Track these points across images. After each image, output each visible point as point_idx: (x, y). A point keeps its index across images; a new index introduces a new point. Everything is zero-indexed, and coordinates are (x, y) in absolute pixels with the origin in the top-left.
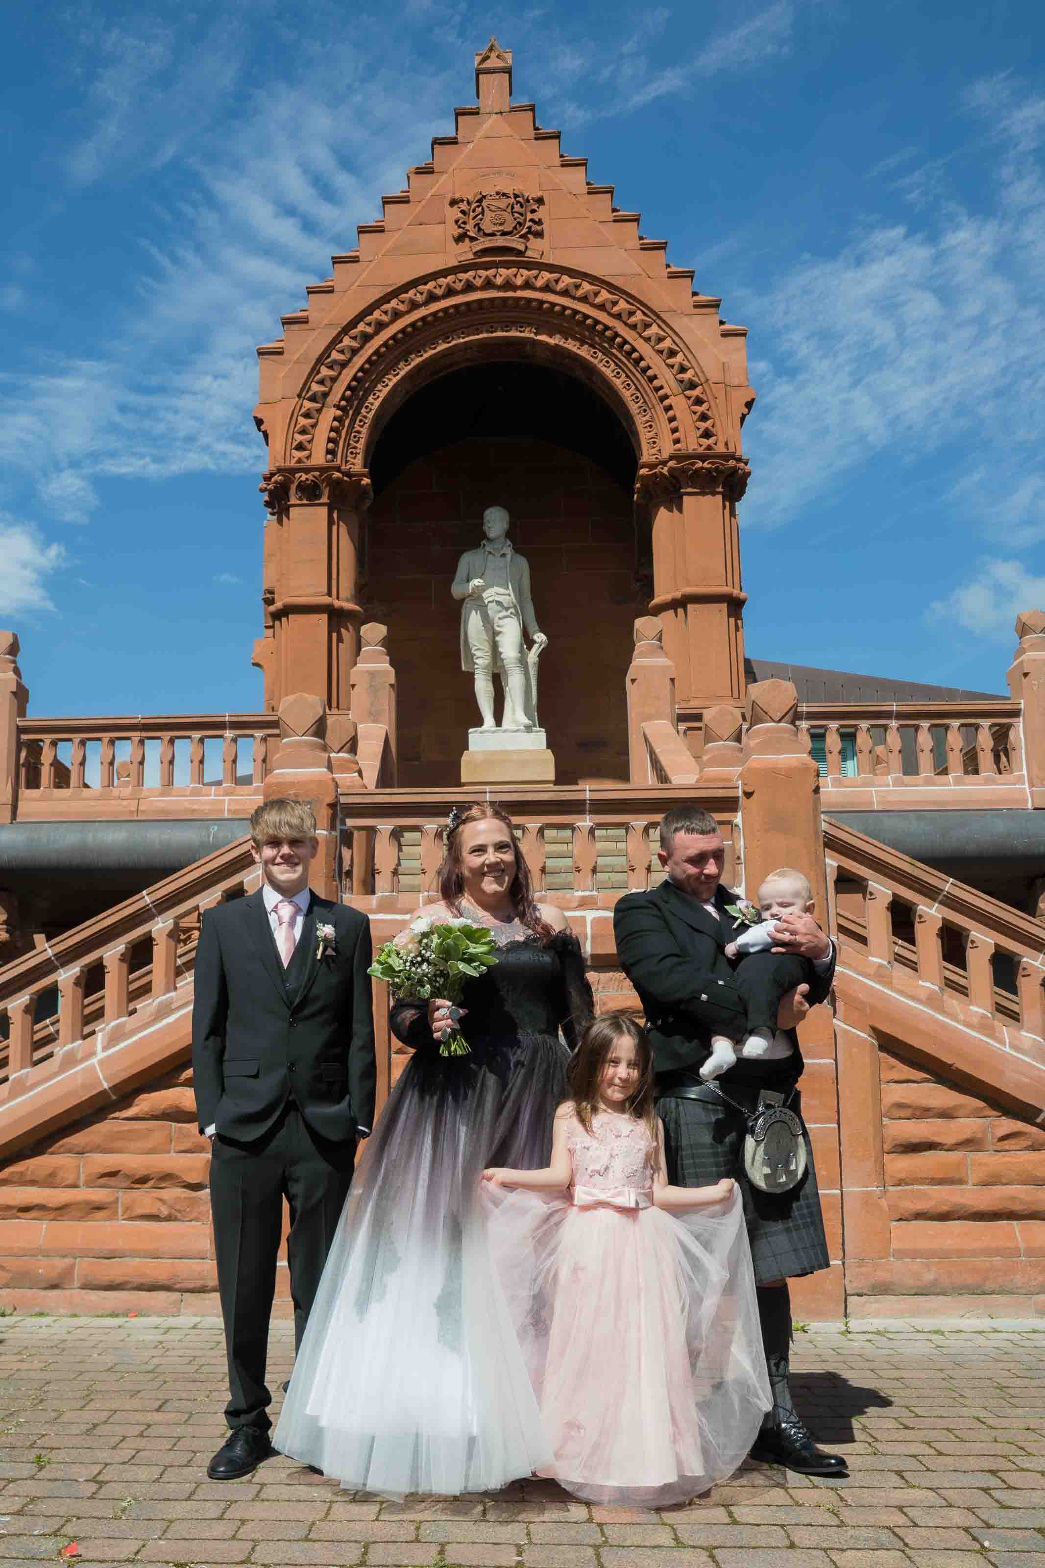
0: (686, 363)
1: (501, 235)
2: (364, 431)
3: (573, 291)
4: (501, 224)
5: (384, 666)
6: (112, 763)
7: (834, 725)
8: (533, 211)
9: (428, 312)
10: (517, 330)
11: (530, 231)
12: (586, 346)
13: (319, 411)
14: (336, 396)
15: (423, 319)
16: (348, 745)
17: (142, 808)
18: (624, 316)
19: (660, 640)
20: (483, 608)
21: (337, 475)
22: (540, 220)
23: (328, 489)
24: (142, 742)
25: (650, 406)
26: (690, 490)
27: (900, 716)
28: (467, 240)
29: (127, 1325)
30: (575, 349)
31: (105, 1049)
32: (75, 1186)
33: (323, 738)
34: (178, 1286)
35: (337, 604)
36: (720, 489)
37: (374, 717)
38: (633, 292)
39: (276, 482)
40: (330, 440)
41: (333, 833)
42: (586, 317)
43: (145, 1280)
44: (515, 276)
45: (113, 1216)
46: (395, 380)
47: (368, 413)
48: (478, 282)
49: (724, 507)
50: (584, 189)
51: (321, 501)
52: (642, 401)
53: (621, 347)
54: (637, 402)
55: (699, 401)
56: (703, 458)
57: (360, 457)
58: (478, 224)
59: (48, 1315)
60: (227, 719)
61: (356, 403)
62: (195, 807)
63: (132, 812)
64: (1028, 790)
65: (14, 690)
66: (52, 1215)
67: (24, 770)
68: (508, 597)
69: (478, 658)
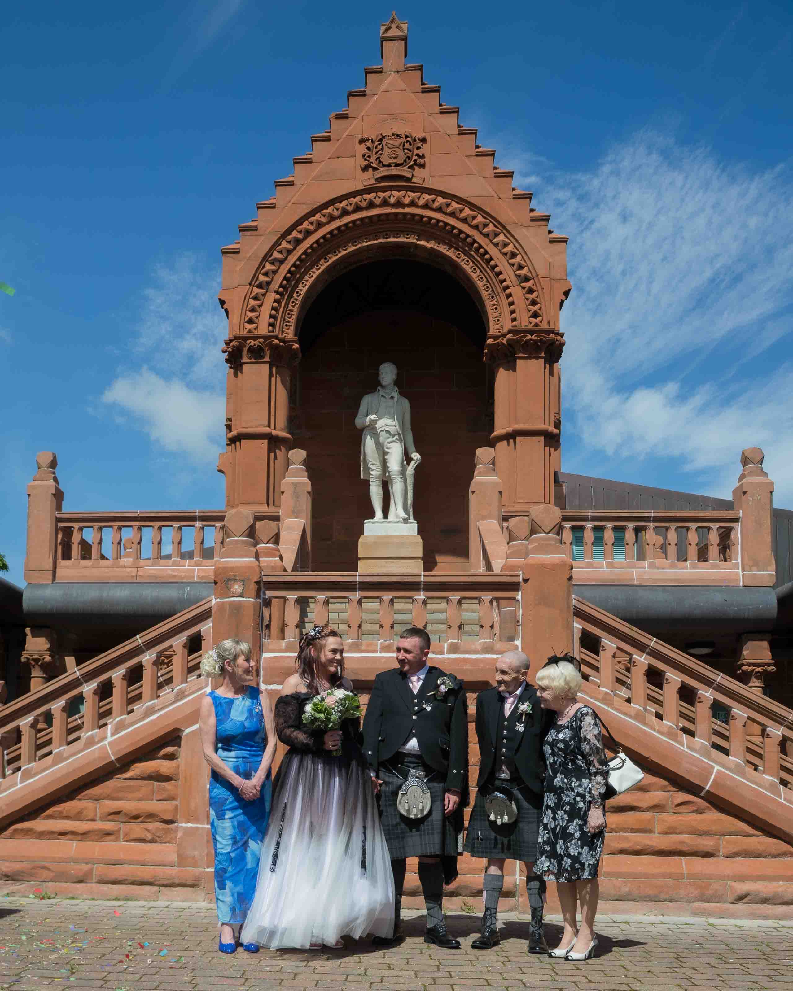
0: (523, 263)
1: (395, 166)
2: (296, 310)
3: (444, 208)
4: (395, 158)
5: (304, 479)
6: (119, 543)
7: (609, 525)
8: (418, 148)
9: (342, 223)
10: (404, 236)
11: (416, 164)
12: (453, 249)
13: (264, 295)
14: (275, 285)
15: (338, 228)
16: (274, 538)
18: (481, 228)
19: (493, 464)
20: (376, 436)
21: (276, 341)
22: (423, 155)
23: (269, 351)
24: (140, 529)
25: (497, 294)
26: (521, 355)
27: (655, 520)
28: (370, 169)
30: (444, 251)
31: (112, 735)
32: (93, 820)
33: (254, 537)
34: (157, 883)
35: (274, 432)
36: (543, 355)
37: (296, 514)
38: (488, 210)
39: (233, 346)
40: (271, 316)
41: (258, 600)
42: (454, 228)
43: (137, 879)
44: (404, 197)
45: (117, 840)
46: (318, 273)
47: (298, 296)
48: (378, 201)
49: (545, 368)
50: (456, 131)
51: (265, 360)
52: (491, 290)
53: (477, 250)
54: (487, 291)
55: (531, 291)
56: (532, 332)
57: (292, 328)
58: (379, 158)
59: (77, 898)
60: (197, 514)
61: (290, 289)
62: (176, 574)
63: (133, 576)
64: (741, 574)
65: (54, 492)
66: (80, 837)
67: (61, 547)
68: (394, 427)
69: (372, 470)
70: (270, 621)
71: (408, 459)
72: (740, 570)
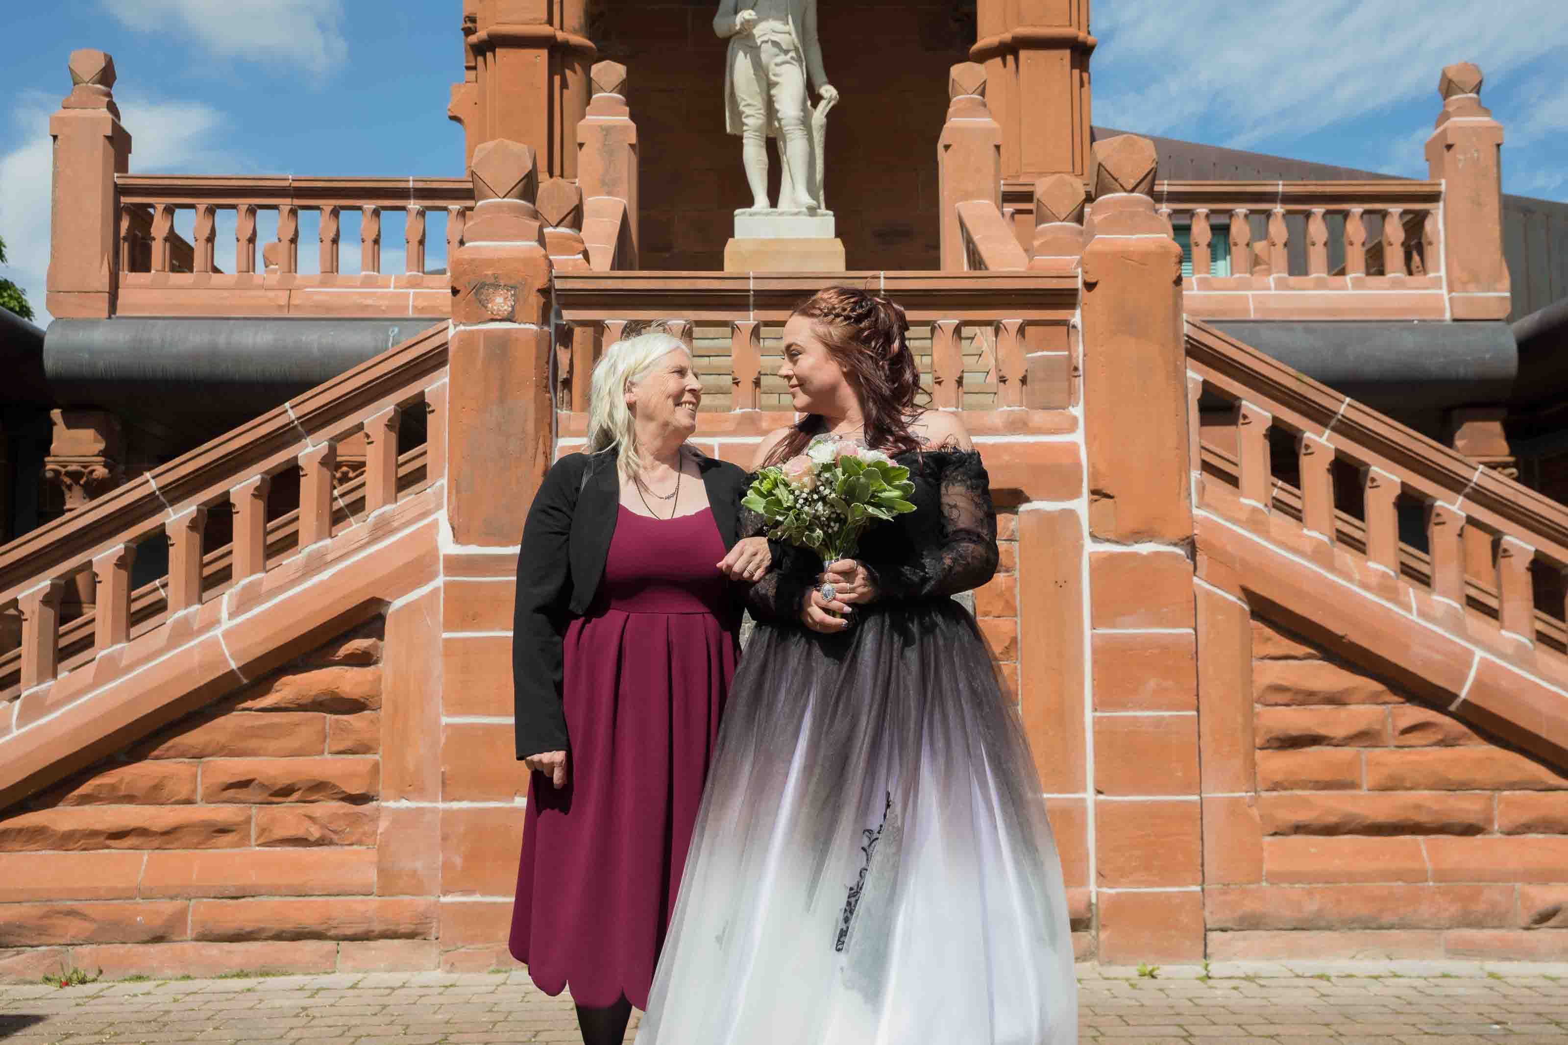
5: (623, 119)
6: (252, 240)
7: (1202, 209)
16: (571, 215)
17: (295, 301)
19: (983, 94)
20: (754, 51)
24: (293, 212)
27: (1287, 199)
29: (259, 987)
31: (232, 616)
32: (189, 802)
33: (534, 202)
34: (332, 932)
35: (560, 35)
37: (608, 187)
41: (546, 328)
43: (289, 926)
45: (244, 841)
59: (148, 978)
60: (411, 185)
62: (369, 302)
63: (280, 307)
64: (1446, 297)
65: (109, 133)
66: (157, 842)
67: (126, 245)
68: (787, 36)
69: (747, 116)
70: (571, 371)
71: (813, 96)
72: (1444, 291)
